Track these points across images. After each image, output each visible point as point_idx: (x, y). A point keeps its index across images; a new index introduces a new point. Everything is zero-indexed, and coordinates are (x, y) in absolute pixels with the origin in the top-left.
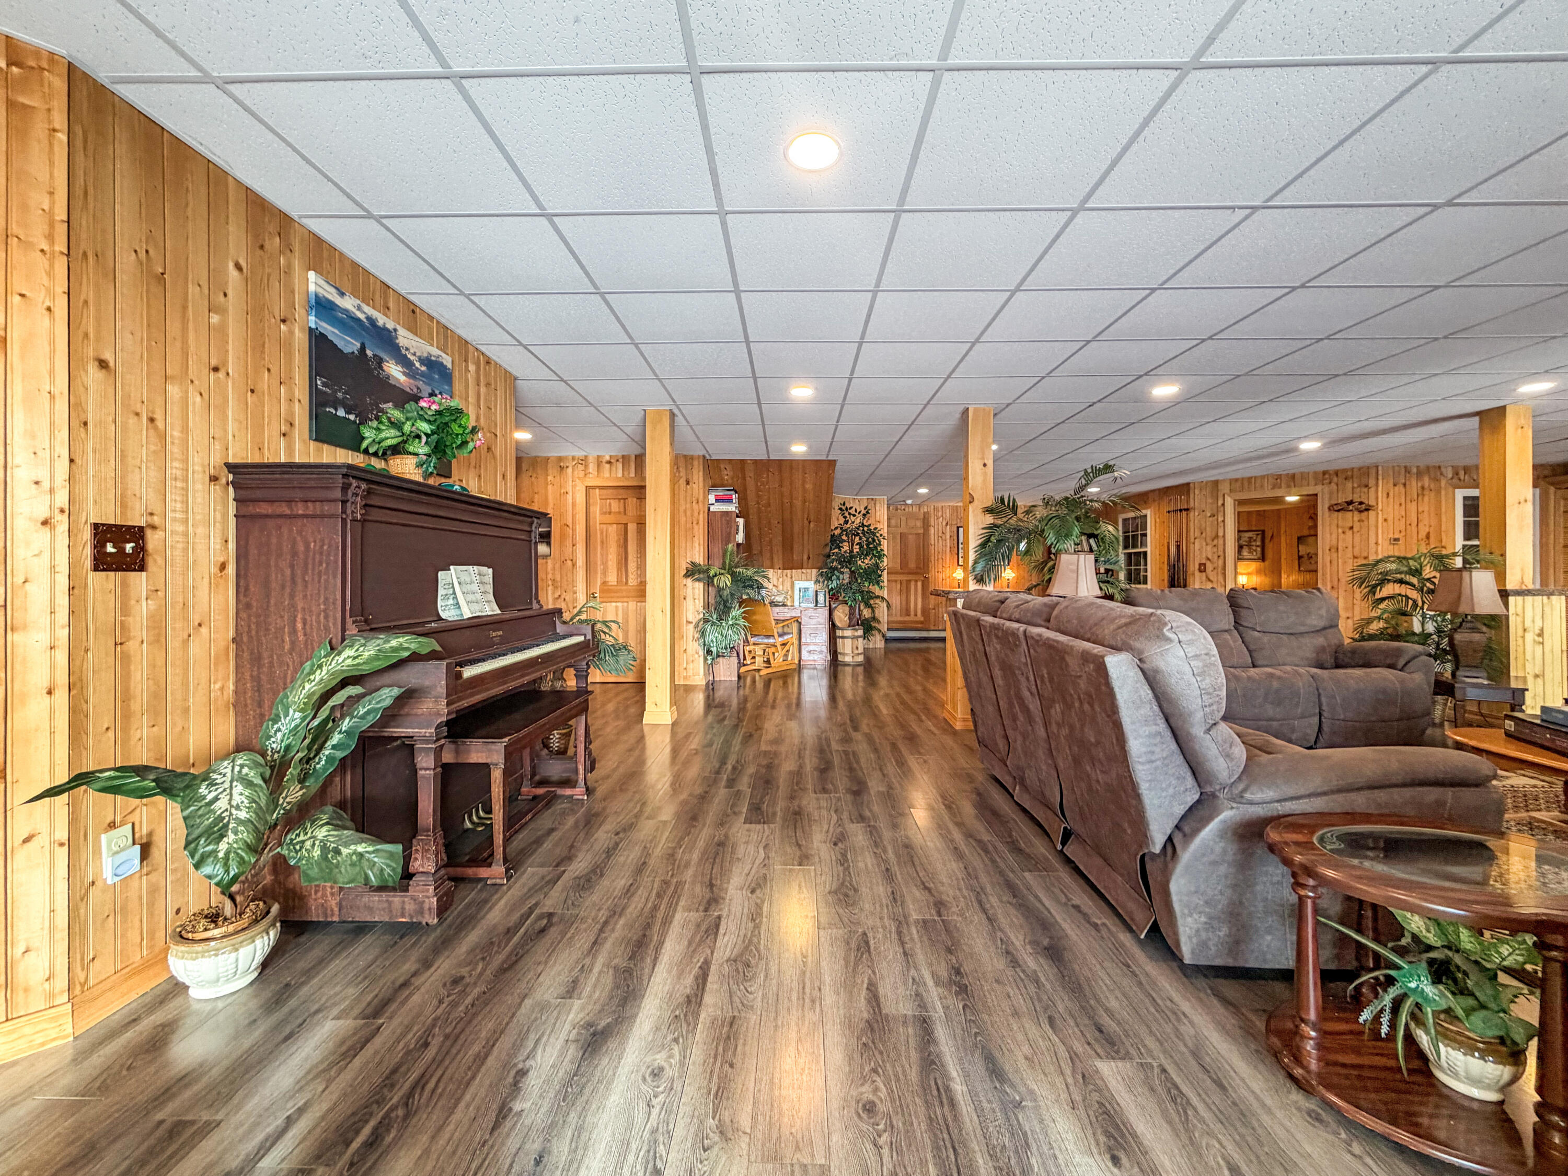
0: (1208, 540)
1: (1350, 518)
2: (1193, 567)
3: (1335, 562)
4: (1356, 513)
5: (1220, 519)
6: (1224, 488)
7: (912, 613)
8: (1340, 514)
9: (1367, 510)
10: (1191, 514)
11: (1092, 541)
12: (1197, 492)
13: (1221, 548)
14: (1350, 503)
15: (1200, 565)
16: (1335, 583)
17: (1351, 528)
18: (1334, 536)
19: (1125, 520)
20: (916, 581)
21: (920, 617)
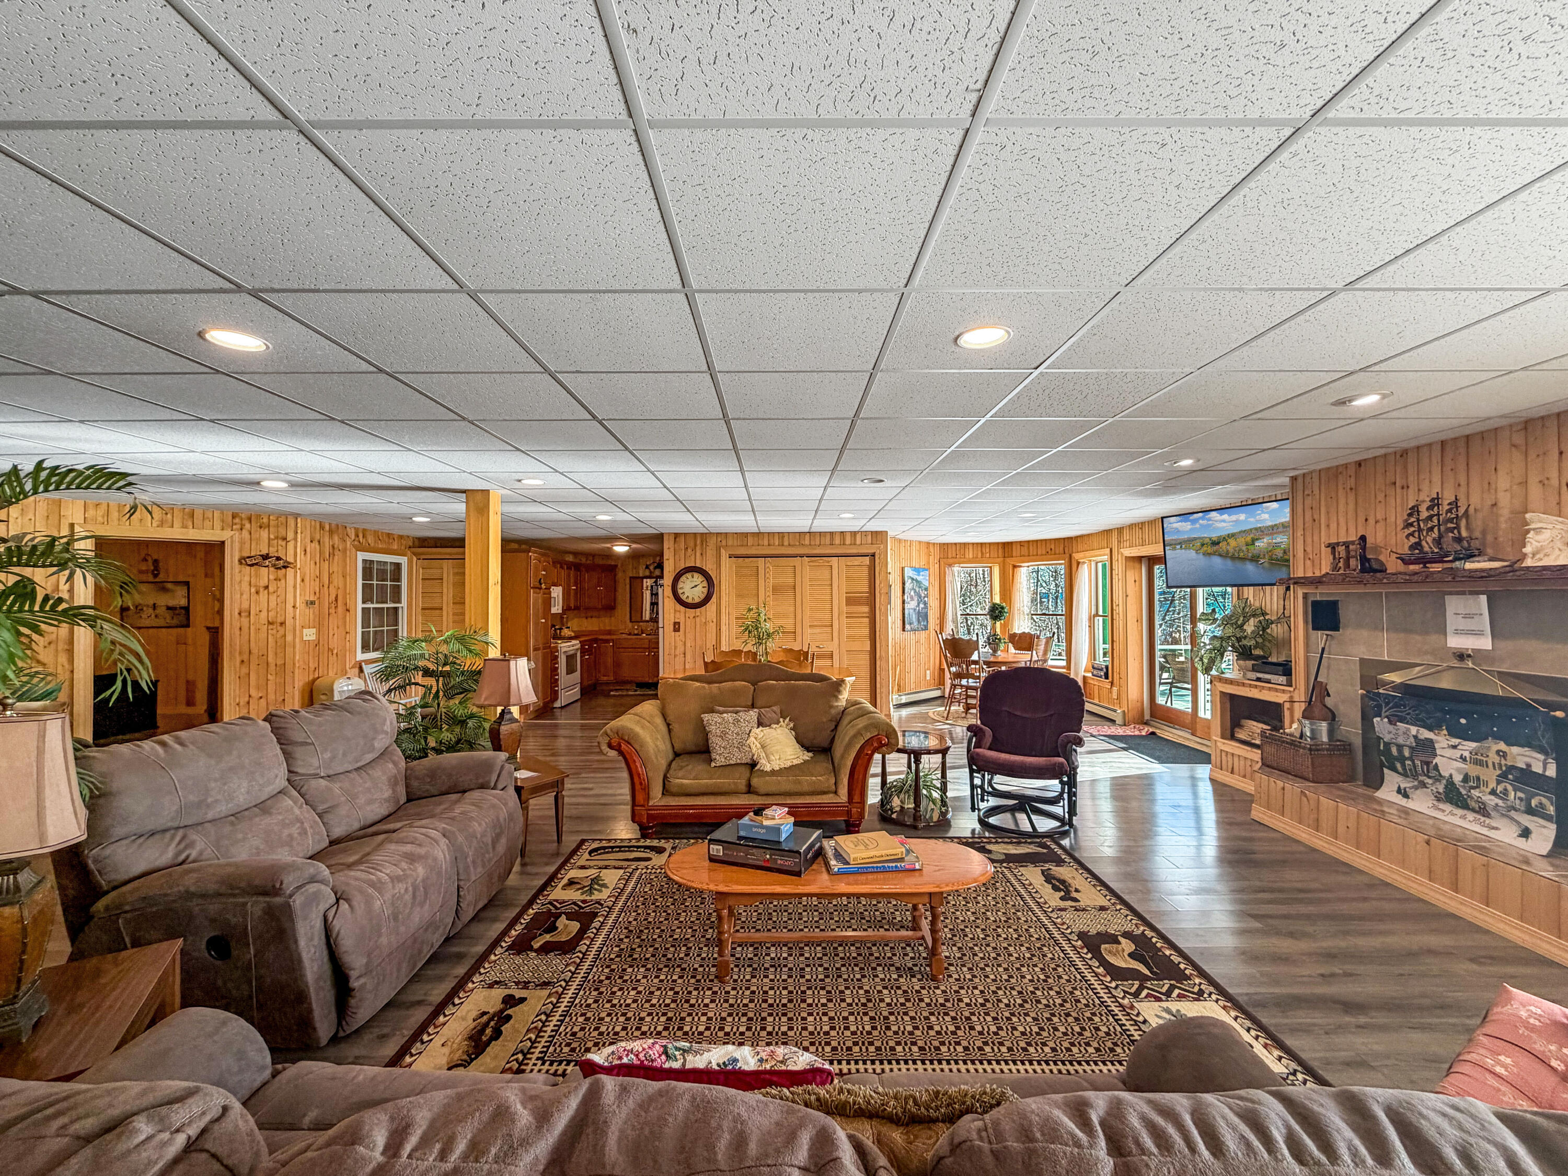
1: (265, 574)
3: (245, 630)
4: (272, 569)
8: (253, 570)
9: (285, 567)
12: (15, 513)
14: (266, 557)
17: (267, 587)
18: (245, 596)
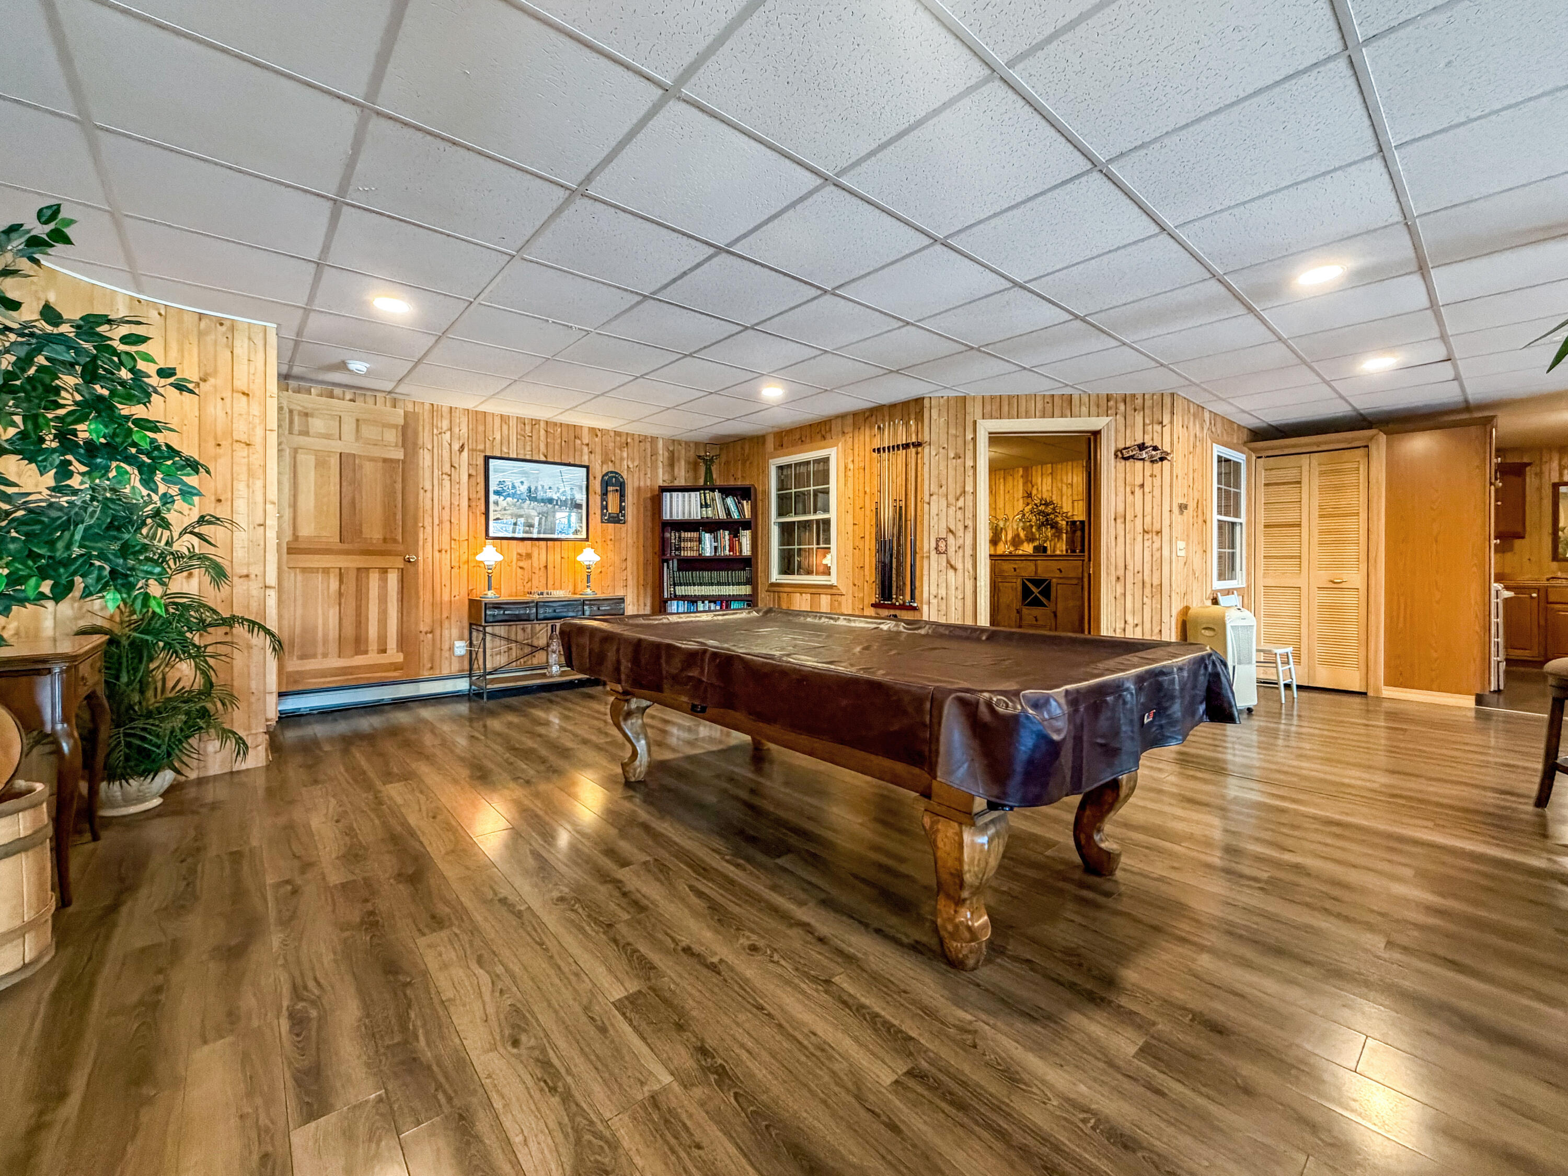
0: (951, 499)
1: (1141, 470)
2: (927, 544)
3: (1121, 540)
4: (1147, 464)
5: (969, 463)
6: (975, 411)
7: (373, 646)
8: (1128, 463)
9: (1162, 459)
10: (927, 450)
11: (730, 501)
12: (935, 415)
13: (969, 514)
14: (1142, 447)
15: (938, 540)
16: (1121, 573)
17: (1142, 486)
18: (1121, 498)
19: (781, 468)
20: (384, 571)
21: (394, 655)
